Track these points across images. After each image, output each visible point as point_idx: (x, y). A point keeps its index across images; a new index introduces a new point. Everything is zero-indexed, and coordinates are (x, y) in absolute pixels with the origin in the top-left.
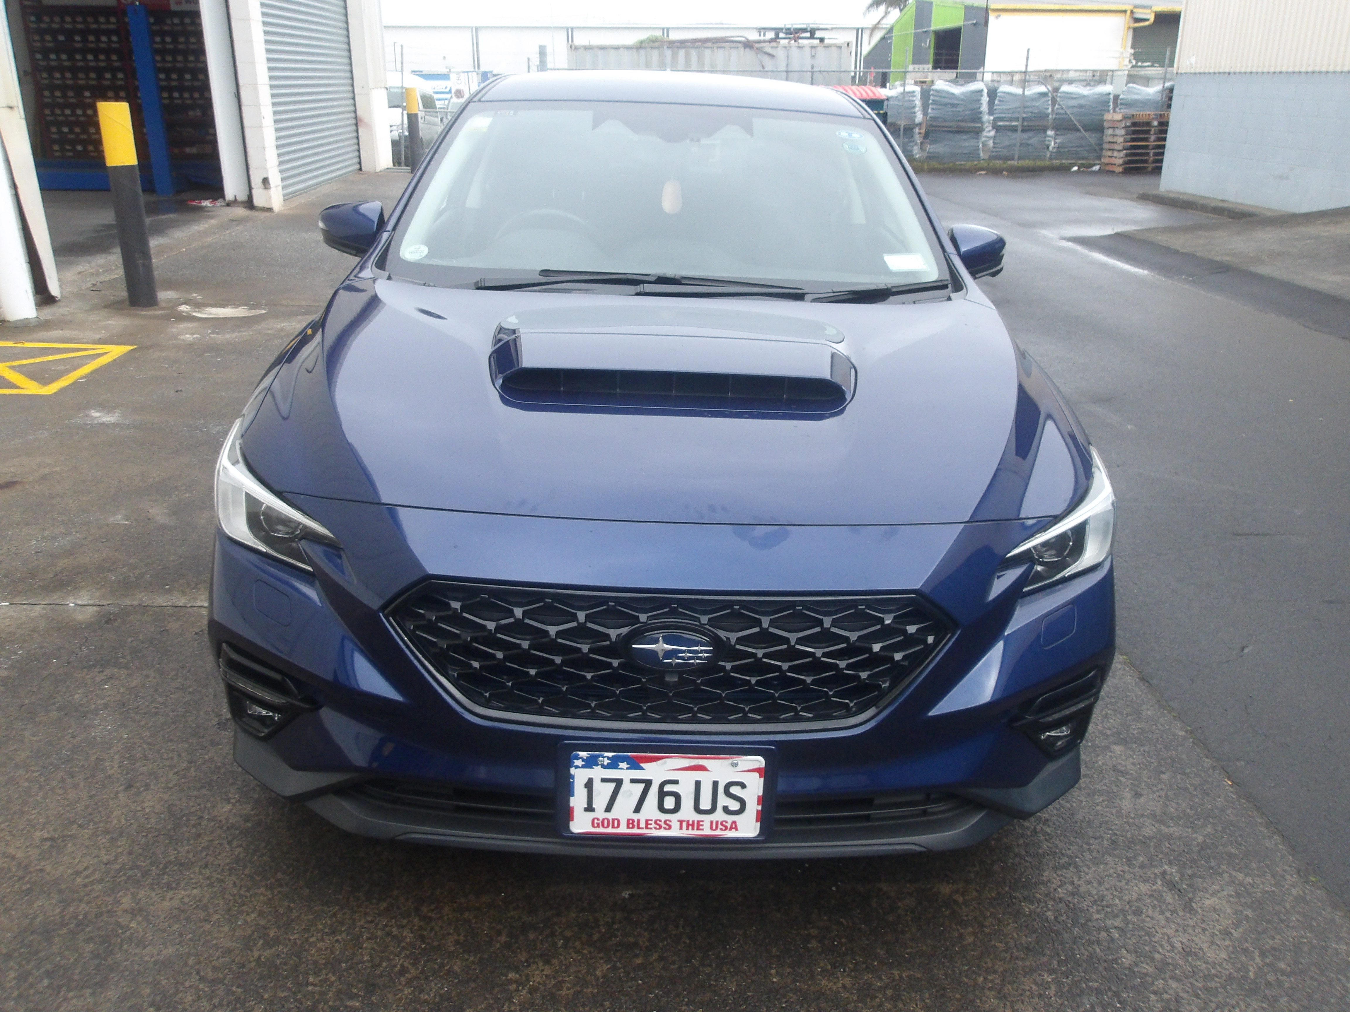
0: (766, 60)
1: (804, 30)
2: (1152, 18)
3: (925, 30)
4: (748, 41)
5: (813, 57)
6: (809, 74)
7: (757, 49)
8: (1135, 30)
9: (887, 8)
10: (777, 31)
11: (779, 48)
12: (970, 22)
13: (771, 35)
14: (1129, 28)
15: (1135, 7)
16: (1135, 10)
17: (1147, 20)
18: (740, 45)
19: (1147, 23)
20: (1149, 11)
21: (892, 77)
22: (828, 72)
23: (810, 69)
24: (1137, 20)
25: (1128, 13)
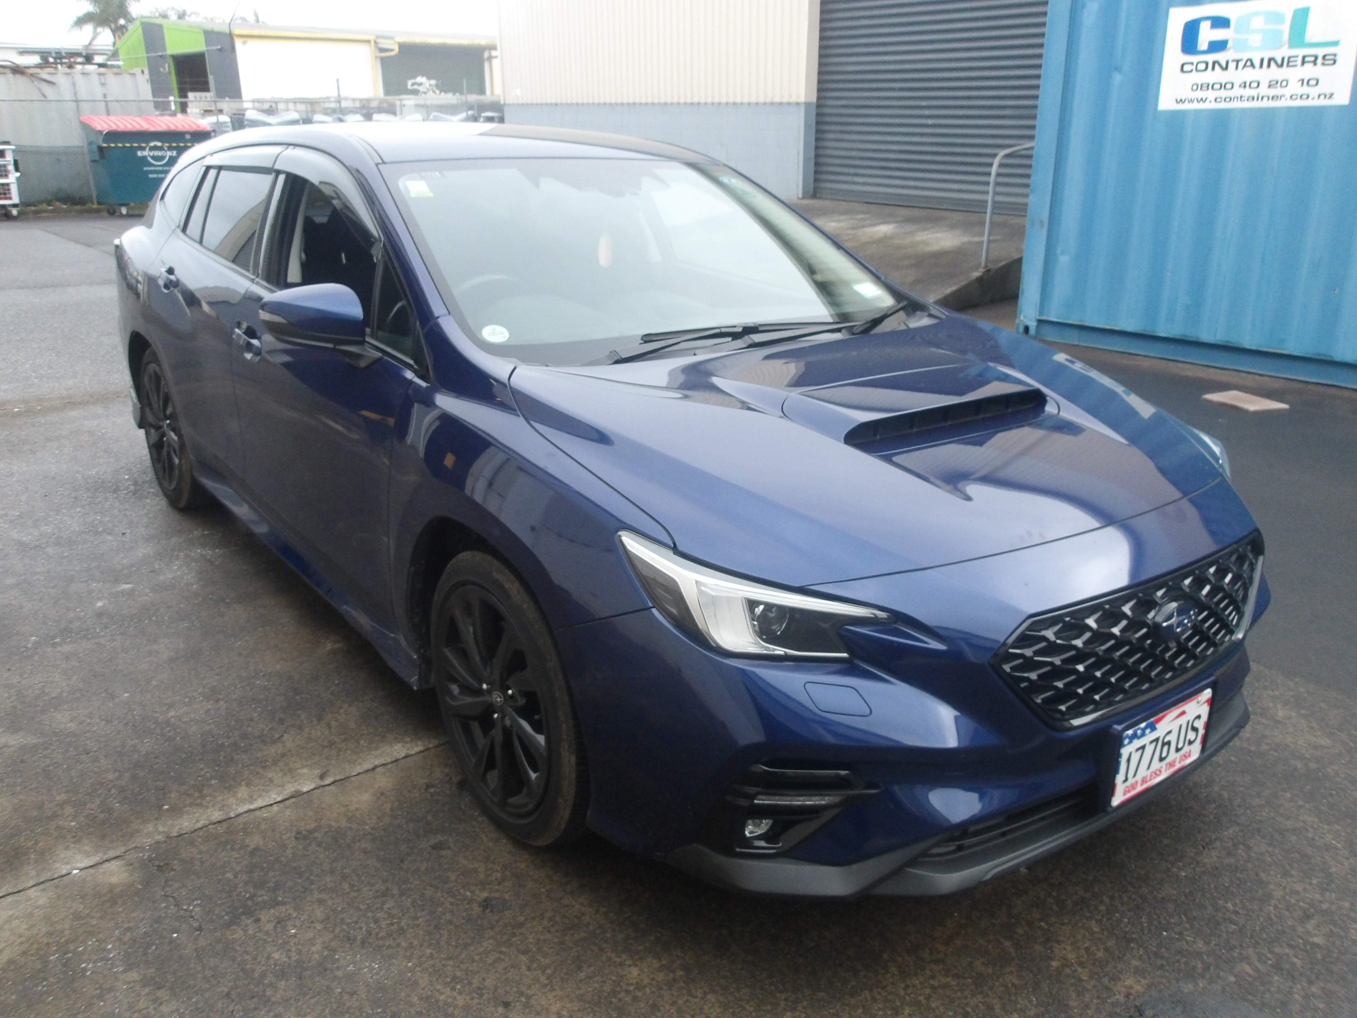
0: (46, 88)
1: (79, 54)
2: (396, 48)
3: (160, 54)
4: (18, 66)
5: (103, 84)
6: (103, 104)
7: (32, 75)
8: (383, 60)
9: (95, 28)
10: (44, 55)
11: (59, 75)
12: (214, 48)
13: (36, 59)
14: (376, 57)
15: (378, 37)
16: (378, 40)
17: (392, 50)
18: (7, 71)
19: (393, 53)
20: (392, 42)
21: (189, 104)
22: (126, 101)
23: (101, 97)
24: (382, 50)
25: (372, 43)
